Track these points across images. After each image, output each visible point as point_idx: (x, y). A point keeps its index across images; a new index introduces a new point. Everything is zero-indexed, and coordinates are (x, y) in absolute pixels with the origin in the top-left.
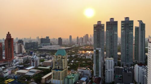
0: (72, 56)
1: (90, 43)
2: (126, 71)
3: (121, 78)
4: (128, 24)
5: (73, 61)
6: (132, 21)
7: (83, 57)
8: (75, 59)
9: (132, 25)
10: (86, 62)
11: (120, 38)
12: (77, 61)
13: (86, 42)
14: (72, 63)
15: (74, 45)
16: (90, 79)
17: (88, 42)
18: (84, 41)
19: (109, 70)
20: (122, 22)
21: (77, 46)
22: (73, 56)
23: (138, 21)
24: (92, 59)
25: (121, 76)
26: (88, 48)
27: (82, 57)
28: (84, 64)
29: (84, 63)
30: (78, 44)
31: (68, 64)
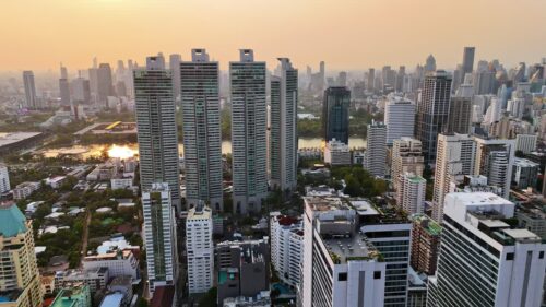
0: (49, 186)
1: (121, 101)
2: (248, 259)
3: (236, 282)
4: (249, 75)
5: (55, 215)
6: (263, 65)
7: (99, 180)
8: (64, 196)
9: (262, 77)
10: (115, 209)
11: (225, 75)
12: (75, 205)
13: (103, 97)
14: (53, 222)
15: (51, 119)
16: (134, 293)
17: (111, 99)
18: (94, 94)
19: (197, 254)
20: (233, 65)
21: (65, 122)
22: (54, 186)
23: (279, 59)
24: (134, 189)
25: (235, 274)
26: (113, 129)
27: (93, 182)
28: (106, 222)
29: (106, 216)
30: (67, 113)
31: (36, 234)
